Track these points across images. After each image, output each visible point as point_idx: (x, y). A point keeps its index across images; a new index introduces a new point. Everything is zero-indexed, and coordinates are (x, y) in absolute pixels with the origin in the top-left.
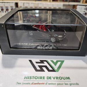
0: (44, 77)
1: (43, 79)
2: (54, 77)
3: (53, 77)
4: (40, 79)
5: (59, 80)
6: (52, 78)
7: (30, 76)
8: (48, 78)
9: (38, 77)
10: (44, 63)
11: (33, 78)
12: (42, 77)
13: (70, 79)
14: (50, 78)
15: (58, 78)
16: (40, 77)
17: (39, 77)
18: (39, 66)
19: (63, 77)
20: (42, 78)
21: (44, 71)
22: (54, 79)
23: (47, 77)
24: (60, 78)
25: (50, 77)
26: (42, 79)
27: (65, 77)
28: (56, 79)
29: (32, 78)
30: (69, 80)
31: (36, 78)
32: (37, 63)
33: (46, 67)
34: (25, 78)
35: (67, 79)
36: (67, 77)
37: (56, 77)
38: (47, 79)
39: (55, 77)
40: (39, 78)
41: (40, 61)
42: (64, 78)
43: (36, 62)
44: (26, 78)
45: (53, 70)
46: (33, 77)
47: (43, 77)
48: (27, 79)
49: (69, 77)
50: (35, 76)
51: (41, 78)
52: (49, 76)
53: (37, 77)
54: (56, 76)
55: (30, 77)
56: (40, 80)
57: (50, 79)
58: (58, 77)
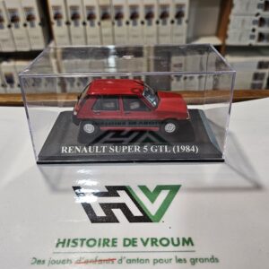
0: (114, 241)
1: (113, 246)
2: (145, 240)
3: (142, 240)
5: (161, 248)
7: (72, 238)
8: (127, 242)
9: (97, 240)
10: (118, 195)
12: (109, 240)
13: (192, 245)
14: (133, 242)
15: (158, 243)
16: (104, 240)
19: (172, 239)
20: (110, 244)
21: (117, 221)
22: (145, 244)
23: (125, 239)
24: (165, 242)
26: (108, 246)
27: (178, 239)
28: (152, 245)
29: (79, 242)
30: (190, 248)
33: (123, 207)
34: (57, 245)
35: (183, 245)
36: (184, 239)
37: (152, 239)
38: (125, 245)
39: (148, 239)
42: (176, 242)
44: (60, 245)
46: (83, 240)
47: (113, 239)
49: (190, 239)
50: (88, 239)
51: (106, 242)
53: (95, 240)
54: (150, 237)
57: (134, 246)
58: (156, 239)
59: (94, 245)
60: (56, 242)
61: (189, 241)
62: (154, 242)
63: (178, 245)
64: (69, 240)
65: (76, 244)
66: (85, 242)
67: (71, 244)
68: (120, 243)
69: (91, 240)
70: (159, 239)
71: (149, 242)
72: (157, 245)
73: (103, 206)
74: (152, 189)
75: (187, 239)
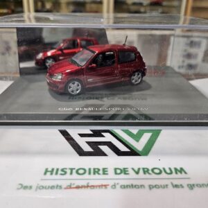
4: (94, 174)
6: (131, 172)
11: (71, 173)
17: (90, 169)
18: (88, 143)
25: (124, 169)
31: (81, 171)
40: (90, 173)
41: (91, 133)
43: (80, 135)
48: (52, 174)
52: (122, 168)
55: (62, 170)
56: (92, 176)
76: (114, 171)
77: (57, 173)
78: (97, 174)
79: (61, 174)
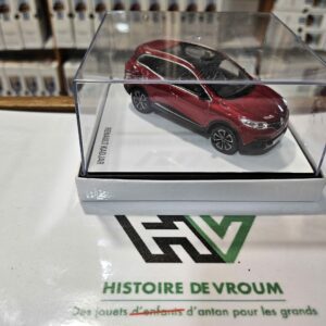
0: (179, 286)
1: (178, 292)
2: (219, 285)
3: (214, 285)
5: (241, 296)
6: (212, 289)
7: (123, 281)
8: (196, 288)
9: (157, 285)
10: (176, 228)
11: (137, 291)
12: (171, 285)
13: (281, 292)
14: (203, 288)
15: (236, 290)
16: (166, 284)
17: (160, 284)
18: (157, 240)
19: (254, 284)
20: (174, 289)
21: (180, 261)
22: (220, 291)
23: (192, 284)
24: (244, 288)
25: (204, 284)
26: (172, 292)
27: (261, 285)
28: (229, 292)
29: (133, 287)
30: (277, 296)
31: (149, 288)
32: (148, 226)
33: (184, 242)
34: (105, 292)
35: (269, 292)
36: (269, 285)
37: (228, 284)
38: (193, 292)
39: (222, 285)
40: (160, 291)
41: (160, 221)
42: (259, 289)
43: (144, 224)
44: (109, 291)
45: (215, 257)
46: (137, 284)
47: (178, 284)
48: (113, 292)
49: (276, 285)
50: (143, 283)
51: (168, 288)
52: (200, 282)
53: (153, 285)
54: (225, 281)
55: (126, 285)
56: (163, 296)
57: (205, 292)
58: (233, 285)
59: (153, 291)
60: (102, 286)
61: (275, 288)
62: (231, 288)
63: (262, 292)
64: (119, 285)
65: (130, 290)
66: (140, 287)
67: (123, 289)
68: (186, 288)
69: (148, 284)
70: (236, 284)
71: (225, 288)
72: (235, 293)
73: (159, 241)
74: (218, 220)
75: (273, 285)
76: (189, 288)
77: (119, 291)
78: (169, 293)
79: (125, 292)
